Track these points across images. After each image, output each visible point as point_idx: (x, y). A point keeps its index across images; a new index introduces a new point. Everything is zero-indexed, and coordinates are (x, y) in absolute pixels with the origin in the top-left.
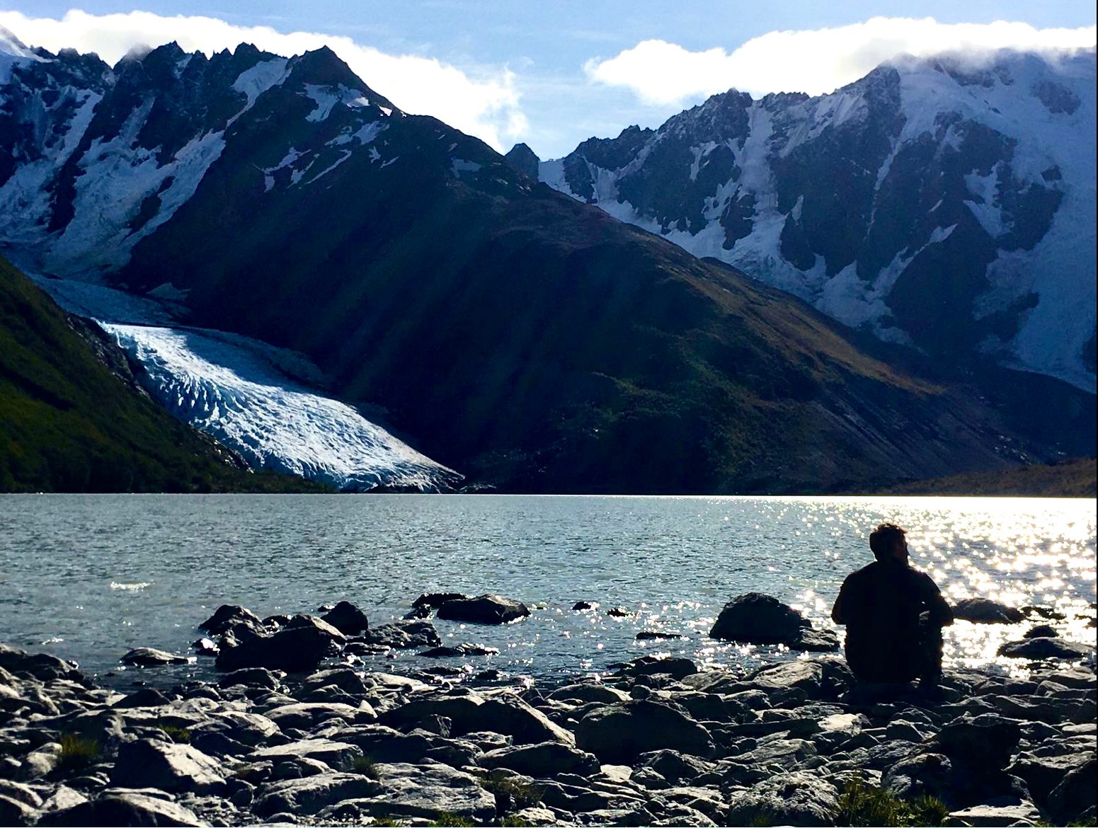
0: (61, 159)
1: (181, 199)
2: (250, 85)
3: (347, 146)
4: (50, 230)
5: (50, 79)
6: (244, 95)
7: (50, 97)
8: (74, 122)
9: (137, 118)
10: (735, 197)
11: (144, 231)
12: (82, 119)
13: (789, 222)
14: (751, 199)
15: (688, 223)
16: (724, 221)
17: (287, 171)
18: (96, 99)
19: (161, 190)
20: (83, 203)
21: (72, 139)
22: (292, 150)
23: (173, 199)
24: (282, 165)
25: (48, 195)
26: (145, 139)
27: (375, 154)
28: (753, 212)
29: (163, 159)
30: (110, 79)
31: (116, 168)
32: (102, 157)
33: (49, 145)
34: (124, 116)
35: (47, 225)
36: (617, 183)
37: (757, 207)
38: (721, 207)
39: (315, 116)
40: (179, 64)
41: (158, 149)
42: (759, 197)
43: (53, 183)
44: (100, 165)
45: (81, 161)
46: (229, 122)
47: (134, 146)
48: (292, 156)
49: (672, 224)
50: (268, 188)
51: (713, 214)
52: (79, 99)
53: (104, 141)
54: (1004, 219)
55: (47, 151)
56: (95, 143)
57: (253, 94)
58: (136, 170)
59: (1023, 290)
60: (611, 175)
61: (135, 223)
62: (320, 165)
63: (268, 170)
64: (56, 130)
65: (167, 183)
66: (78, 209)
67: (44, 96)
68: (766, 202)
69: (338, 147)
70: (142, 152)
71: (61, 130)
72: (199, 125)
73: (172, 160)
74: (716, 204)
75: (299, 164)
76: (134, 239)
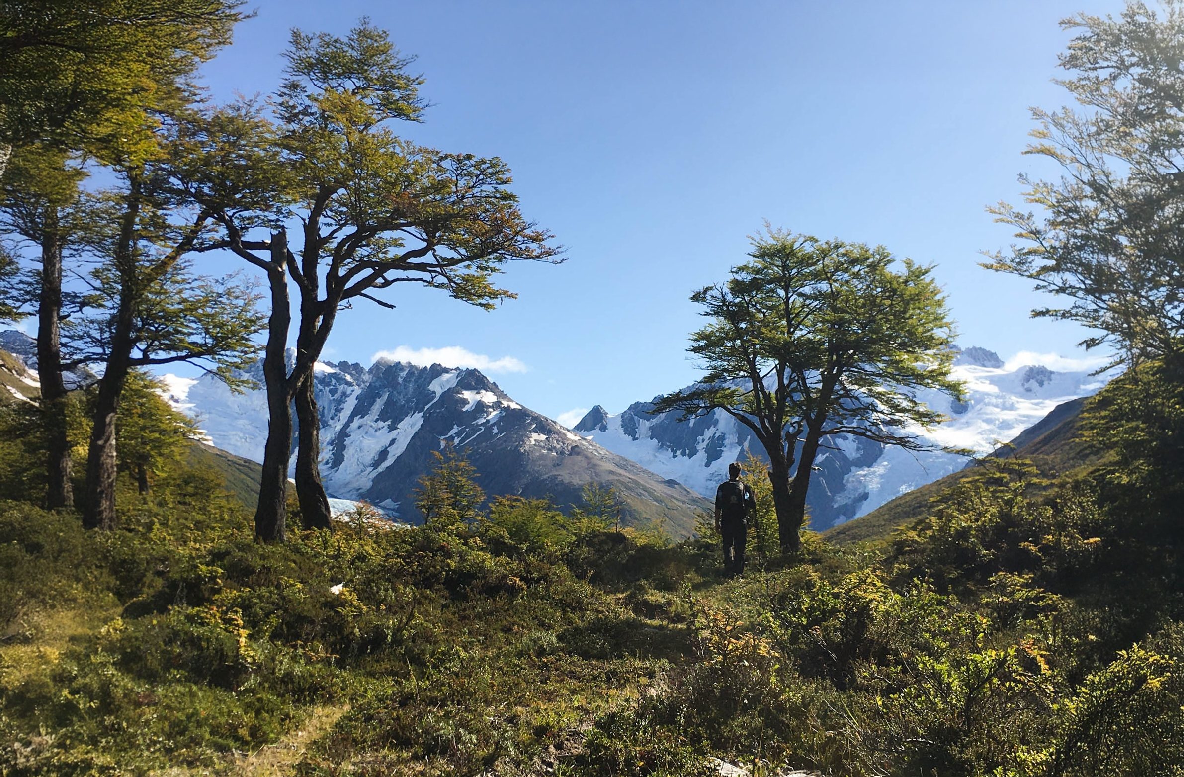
0: (339, 427)
1: (399, 452)
2: (437, 387)
3: (483, 424)
4: (332, 468)
5: (333, 381)
6: (434, 392)
7: (333, 392)
8: (345, 405)
9: (378, 405)
10: (714, 436)
11: (380, 469)
12: (350, 404)
13: (742, 451)
14: (722, 438)
15: (687, 452)
16: (707, 450)
17: (452, 438)
18: (358, 391)
19: (390, 446)
20: (348, 454)
21: (345, 415)
22: (455, 426)
23: (396, 452)
24: (449, 434)
25: (331, 448)
26: (382, 417)
27: (495, 430)
28: (723, 445)
29: (392, 428)
30: (366, 377)
31: (367, 433)
32: (360, 427)
33: (332, 418)
34: (372, 404)
35: (330, 465)
36: (650, 428)
37: (726, 442)
38: (706, 442)
39: (466, 408)
40: (401, 374)
41: (389, 422)
42: (727, 436)
43: (334, 441)
44: (359, 431)
45: (348, 430)
46: (427, 407)
47: (377, 421)
48: (455, 429)
49: (679, 453)
50: (442, 447)
51: (701, 447)
52: (348, 393)
53: (361, 418)
54: (858, 449)
55: (331, 422)
56: (356, 419)
57: (439, 391)
58: (378, 433)
59: (861, 491)
60: (647, 423)
61: (376, 464)
62: (467, 437)
63: (442, 438)
64: (336, 410)
65: (393, 442)
66: (346, 456)
67: (330, 391)
68: (731, 439)
69: (477, 425)
70: (381, 424)
71: (338, 410)
72: (411, 409)
73: (397, 428)
74: (703, 441)
75: (458, 434)
76: (374, 474)
